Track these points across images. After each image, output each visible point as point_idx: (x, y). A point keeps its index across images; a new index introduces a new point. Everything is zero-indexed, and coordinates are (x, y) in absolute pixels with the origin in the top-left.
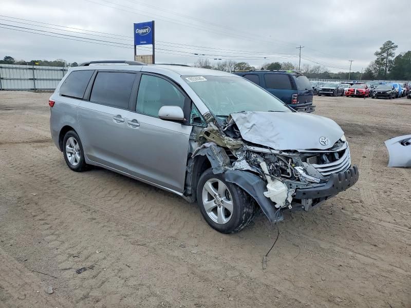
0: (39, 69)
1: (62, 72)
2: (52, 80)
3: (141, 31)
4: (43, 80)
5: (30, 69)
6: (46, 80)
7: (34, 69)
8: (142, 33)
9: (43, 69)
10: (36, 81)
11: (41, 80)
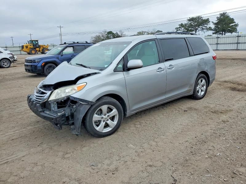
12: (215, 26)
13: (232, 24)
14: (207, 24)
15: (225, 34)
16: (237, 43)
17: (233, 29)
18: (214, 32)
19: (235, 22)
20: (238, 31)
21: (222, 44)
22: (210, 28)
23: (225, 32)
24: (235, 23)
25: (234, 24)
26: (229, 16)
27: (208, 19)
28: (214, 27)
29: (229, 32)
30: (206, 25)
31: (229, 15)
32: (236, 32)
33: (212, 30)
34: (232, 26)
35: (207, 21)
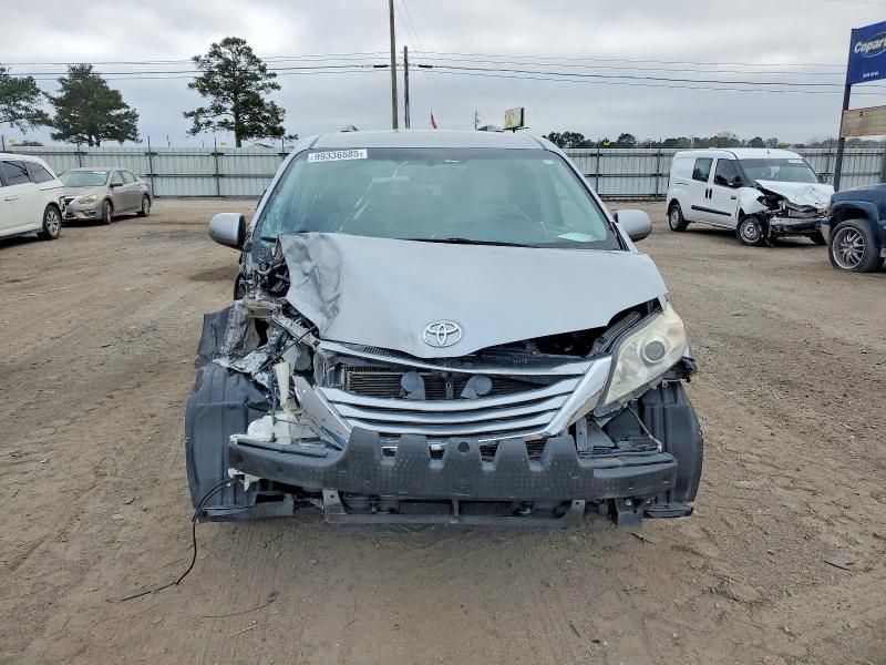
0: (611, 155)
1: (655, 158)
2: (633, 176)
3: (866, 47)
4: (616, 176)
5: (592, 155)
6: (621, 176)
7: (601, 155)
8: (871, 51)
9: (617, 155)
10: (600, 180)
11: (609, 176)
12: (60, 112)
13: (118, 112)
14: (28, 99)
15: (98, 144)
16: (215, 176)
17: (124, 129)
18: (56, 131)
19: (124, 106)
20: (139, 138)
21: (168, 176)
22: (40, 113)
23: (97, 138)
24: (128, 107)
25: (123, 111)
26: (104, 82)
27: (30, 79)
28: (55, 114)
29: (111, 138)
30: (24, 103)
31: (102, 77)
32: (133, 139)
33: (49, 123)
34: (119, 116)
35: (26, 87)
